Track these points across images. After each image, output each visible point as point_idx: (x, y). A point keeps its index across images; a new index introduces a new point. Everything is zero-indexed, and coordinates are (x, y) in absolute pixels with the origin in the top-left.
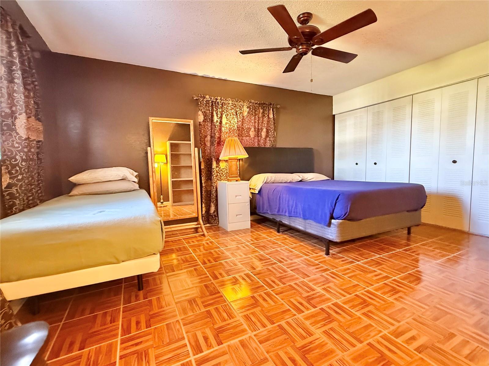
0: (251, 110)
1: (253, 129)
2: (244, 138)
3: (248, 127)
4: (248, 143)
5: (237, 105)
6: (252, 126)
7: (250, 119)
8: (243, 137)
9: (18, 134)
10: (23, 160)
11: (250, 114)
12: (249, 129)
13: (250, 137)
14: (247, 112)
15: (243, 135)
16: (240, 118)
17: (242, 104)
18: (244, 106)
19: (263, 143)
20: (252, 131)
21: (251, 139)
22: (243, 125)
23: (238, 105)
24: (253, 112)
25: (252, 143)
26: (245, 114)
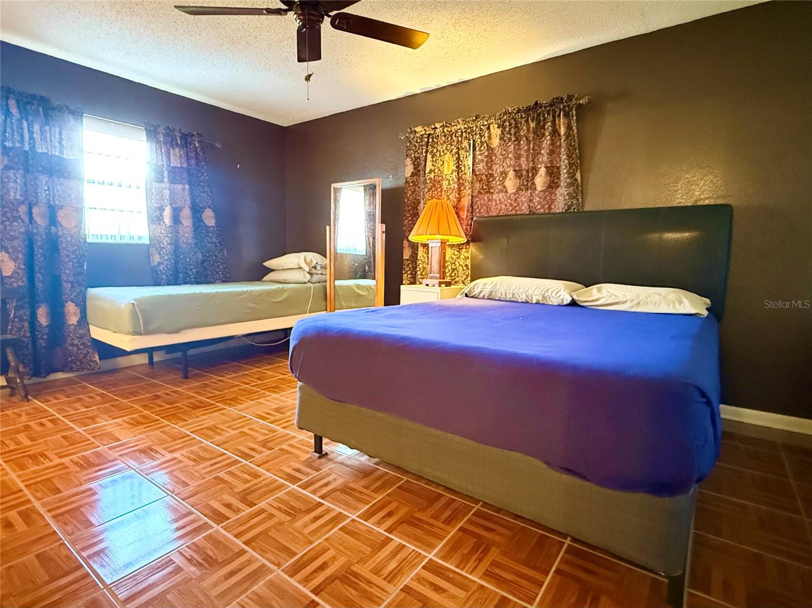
0: (507, 129)
1: (511, 174)
2: (495, 196)
3: (502, 170)
4: (503, 206)
5: (475, 128)
6: (508, 167)
7: (504, 153)
8: (492, 193)
9: (164, 222)
10: (168, 244)
11: (505, 141)
12: (504, 174)
13: (506, 192)
14: (499, 136)
15: (492, 191)
16: (481, 155)
17: (486, 123)
18: (491, 126)
19: (539, 203)
20: (510, 179)
21: (509, 198)
22: (490, 168)
23: (477, 127)
24: (511, 135)
25: (511, 205)
26: (496, 142)
